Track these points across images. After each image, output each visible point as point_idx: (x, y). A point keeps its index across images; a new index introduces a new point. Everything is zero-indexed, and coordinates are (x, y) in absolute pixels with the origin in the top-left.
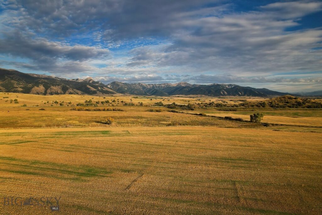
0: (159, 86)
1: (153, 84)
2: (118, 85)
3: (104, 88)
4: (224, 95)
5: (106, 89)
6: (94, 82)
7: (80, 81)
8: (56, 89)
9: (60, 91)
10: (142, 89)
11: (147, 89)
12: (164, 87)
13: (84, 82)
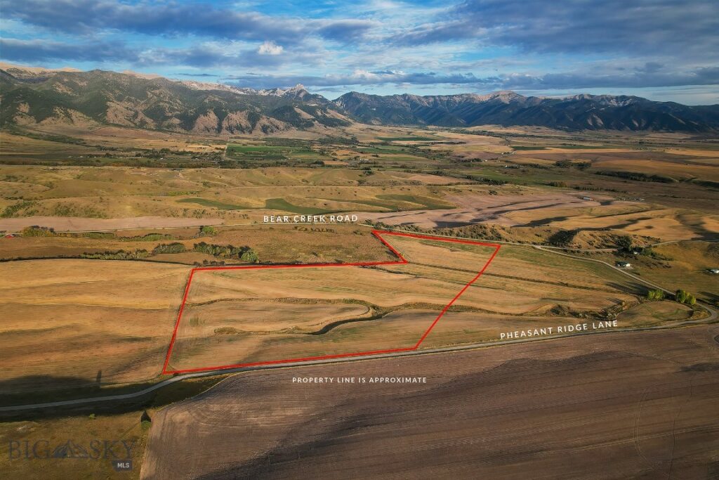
0: (448, 101)
1: (434, 97)
2: (358, 101)
3: (327, 113)
4: (595, 127)
5: (332, 114)
6: (308, 97)
7: (280, 93)
8: (238, 118)
9: (244, 123)
10: (408, 109)
11: (419, 109)
12: (460, 102)
13: (289, 96)
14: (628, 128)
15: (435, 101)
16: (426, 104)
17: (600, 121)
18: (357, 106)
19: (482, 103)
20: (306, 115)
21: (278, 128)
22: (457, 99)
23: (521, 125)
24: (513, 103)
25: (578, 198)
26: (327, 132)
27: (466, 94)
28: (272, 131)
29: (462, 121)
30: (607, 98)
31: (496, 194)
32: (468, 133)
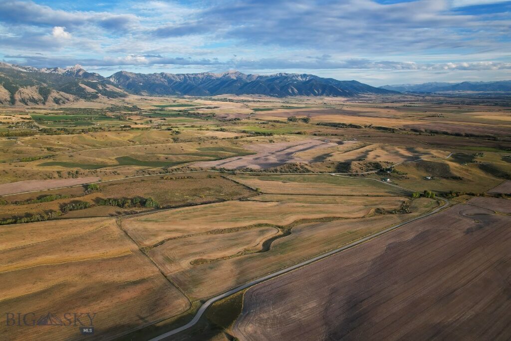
0: (194, 77)
1: (184, 75)
2: (128, 78)
3: (107, 87)
4: (293, 94)
5: (110, 88)
6: (86, 75)
7: (61, 71)
8: (29, 92)
9: (36, 96)
10: (166, 84)
11: (174, 84)
12: (203, 79)
13: (70, 74)
14: (313, 95)
15: (185, 77)
16: (178, 80)
17: (296, 90)
18: (128, 82)
19: (218, 79)
20: (89, 89)
21: (68, 100)
22: (201, 77)
23: (248, 94)
24: (239, 79)
25: (322, 141)
26: (110, 102)
27: (207, 73)
28: (64, 103)
29: (207, 92)
30: (296, 76)
31: (274, 142)
32: (215, 100)
